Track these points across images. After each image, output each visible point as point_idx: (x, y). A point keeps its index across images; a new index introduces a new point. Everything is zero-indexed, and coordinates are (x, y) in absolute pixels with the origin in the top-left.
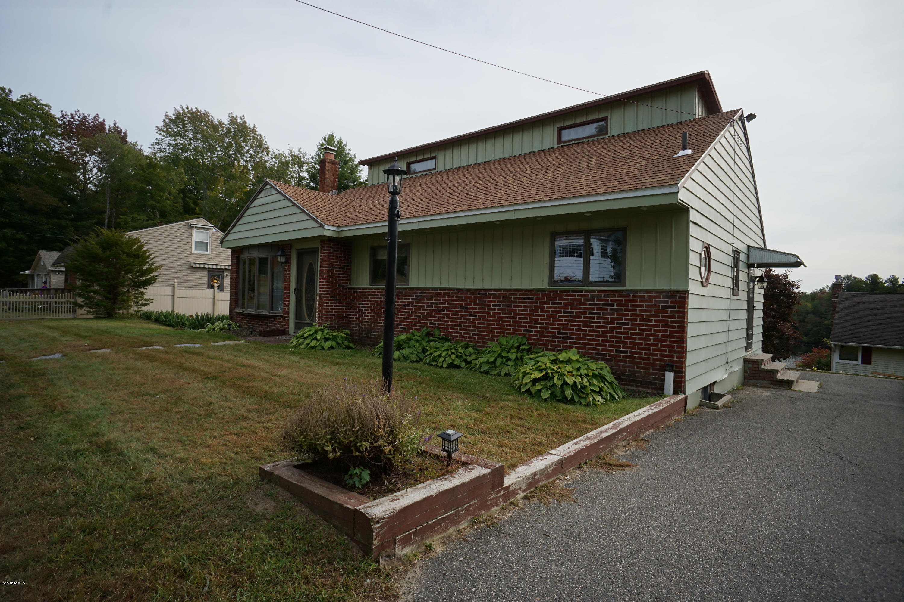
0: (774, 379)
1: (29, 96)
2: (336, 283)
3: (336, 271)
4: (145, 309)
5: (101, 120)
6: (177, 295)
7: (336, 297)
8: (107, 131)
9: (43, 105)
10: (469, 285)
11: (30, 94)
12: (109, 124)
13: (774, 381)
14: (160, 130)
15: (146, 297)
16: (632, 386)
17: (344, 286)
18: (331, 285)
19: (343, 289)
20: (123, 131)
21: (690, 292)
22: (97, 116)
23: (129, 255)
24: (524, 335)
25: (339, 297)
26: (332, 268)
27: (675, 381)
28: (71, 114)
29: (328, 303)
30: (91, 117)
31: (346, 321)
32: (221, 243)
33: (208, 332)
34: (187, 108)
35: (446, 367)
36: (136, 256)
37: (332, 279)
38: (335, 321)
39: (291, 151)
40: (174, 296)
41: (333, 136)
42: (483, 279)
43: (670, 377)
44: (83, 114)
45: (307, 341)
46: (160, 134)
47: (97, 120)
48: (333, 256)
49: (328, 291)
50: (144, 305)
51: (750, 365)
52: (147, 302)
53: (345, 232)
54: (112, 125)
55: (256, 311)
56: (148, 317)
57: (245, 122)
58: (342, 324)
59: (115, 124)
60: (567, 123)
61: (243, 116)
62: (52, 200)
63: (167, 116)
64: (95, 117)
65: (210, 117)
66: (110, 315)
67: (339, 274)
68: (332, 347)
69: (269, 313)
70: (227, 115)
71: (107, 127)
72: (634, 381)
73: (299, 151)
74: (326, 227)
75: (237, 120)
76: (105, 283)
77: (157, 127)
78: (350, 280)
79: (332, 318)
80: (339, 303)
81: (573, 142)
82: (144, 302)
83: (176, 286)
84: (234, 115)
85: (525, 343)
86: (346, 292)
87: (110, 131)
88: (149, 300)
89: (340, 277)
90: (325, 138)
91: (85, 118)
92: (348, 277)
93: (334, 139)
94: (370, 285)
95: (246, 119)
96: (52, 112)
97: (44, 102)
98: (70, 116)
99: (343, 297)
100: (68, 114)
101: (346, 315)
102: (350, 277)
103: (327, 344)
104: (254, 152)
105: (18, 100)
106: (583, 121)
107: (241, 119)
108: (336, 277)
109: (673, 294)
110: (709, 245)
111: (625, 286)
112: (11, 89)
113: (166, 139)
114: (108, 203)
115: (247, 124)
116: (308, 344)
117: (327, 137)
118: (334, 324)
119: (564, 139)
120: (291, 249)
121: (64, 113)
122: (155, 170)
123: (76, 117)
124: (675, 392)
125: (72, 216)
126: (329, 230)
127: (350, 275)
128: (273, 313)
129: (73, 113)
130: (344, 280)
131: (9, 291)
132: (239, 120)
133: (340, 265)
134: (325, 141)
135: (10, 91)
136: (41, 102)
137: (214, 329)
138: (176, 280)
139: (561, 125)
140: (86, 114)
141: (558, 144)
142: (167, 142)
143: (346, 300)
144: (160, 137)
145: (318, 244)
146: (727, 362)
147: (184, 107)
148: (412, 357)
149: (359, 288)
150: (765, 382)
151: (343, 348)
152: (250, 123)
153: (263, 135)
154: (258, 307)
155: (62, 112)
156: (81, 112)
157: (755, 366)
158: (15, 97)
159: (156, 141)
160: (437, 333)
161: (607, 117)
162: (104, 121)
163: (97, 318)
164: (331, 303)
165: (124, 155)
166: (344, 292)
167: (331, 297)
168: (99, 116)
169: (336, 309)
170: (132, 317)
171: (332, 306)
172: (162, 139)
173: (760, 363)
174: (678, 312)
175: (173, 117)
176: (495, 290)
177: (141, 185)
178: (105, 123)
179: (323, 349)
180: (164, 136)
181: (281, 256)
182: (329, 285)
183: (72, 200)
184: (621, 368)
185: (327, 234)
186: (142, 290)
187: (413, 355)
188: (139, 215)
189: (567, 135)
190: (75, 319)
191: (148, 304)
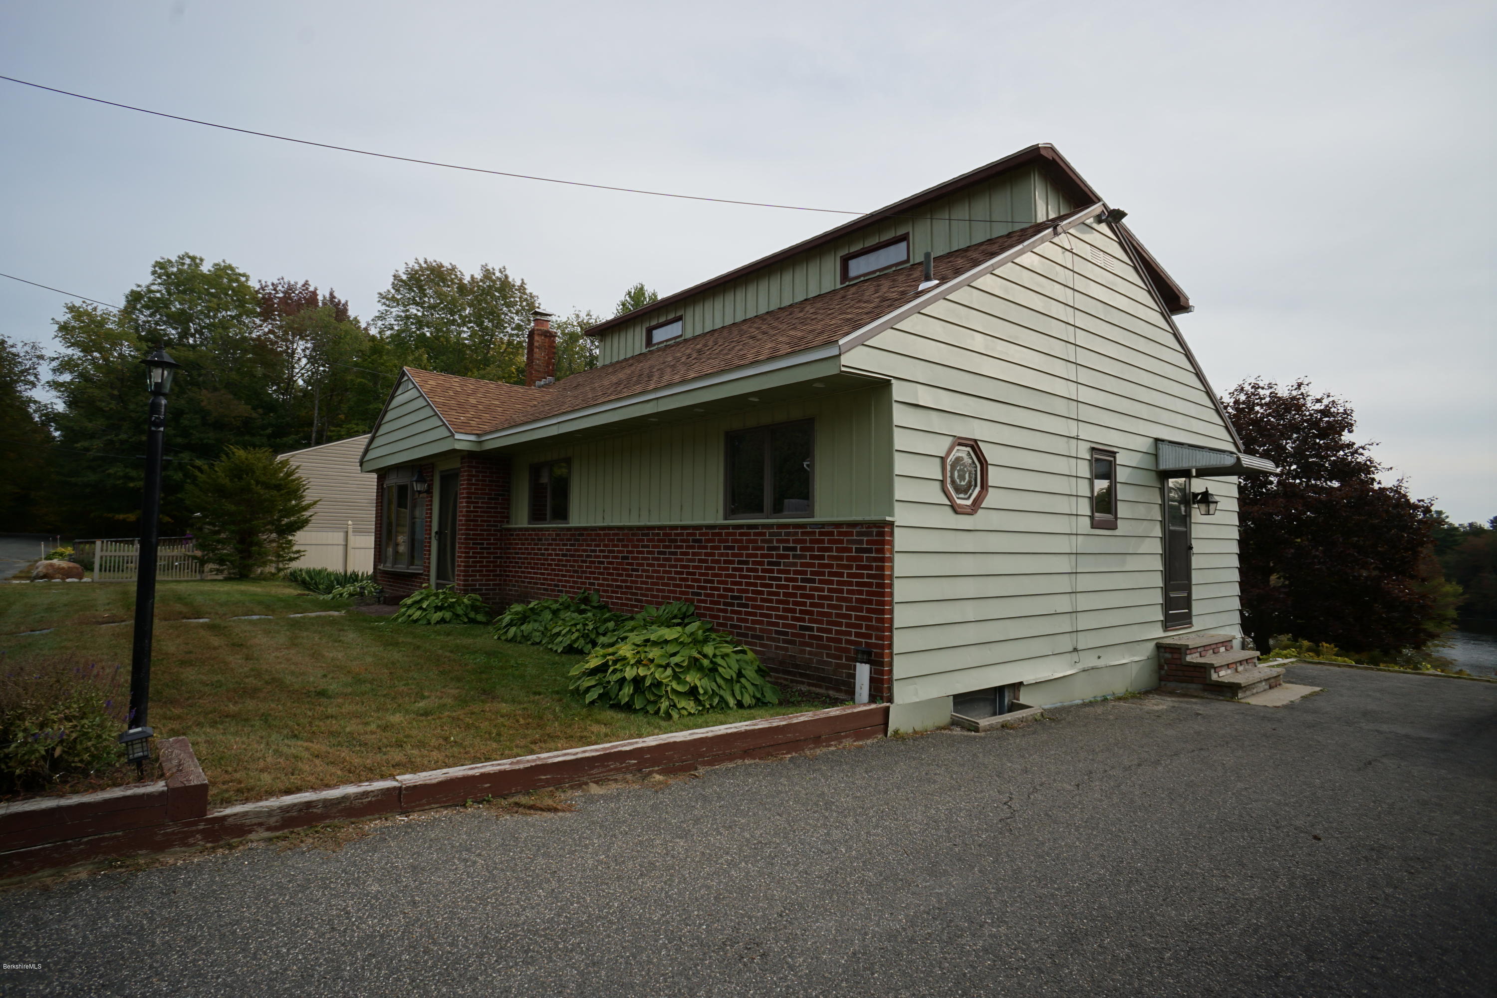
0: (1208, 682)
1: (223, 264)
2: (482, 521)
3: (482, 503)
4: (294, 565)
5: (311, 289)
6: (351, 544)
7: (483, 544)
8: (320, 304)
9: (240, 275)
10: (634, 522)
11: (224, 261)
12: (322, 295)
13: (1207, 684)
14: (383, 298)
15: (295, 548)
16: (820, 687)
17: (497, 526)
18: (474, 525)
19: (495, 530)
20: (343, 302)
21: (896, 524)
22: (306, 284)
23: (267, 486)
24: (691, 601)
25: (487, 544)
26: (475, 498)
27: (872, 680)
28: (273, 284)
29: (468, 553)
30: (299, 286)
31: (500, 580)
32: (361, 464)
33: (333, 598)
34: (426, 262)
35: (562, 652)
36: (278, 487)
37: (475, 516)
38: (482, 580)
39: (578, 316)
40: (346, 545)
41: (642, 288)
42: (650, 511)
43: (863, 672)
44: (289, 284)
45: (410, 612)
46: (384, 304)
47: (307, 289)
48: (476, 480)
49: (469, 534)
50: (291, 559)
51: (1168, 656)
52: (296, 556)
53: (490, 442)
54: (328, 296)
55: (393, 567)
56: (294, 578)
57: (506, 277)
58: (494, 585)
59: (331, 294)
60: (854, 249)
61: (504, 268)
62: (242, 409)
63: (395, 277)
64: (303, 286)
65: (458, 273)
66: (242, 575)
67: (488, 508)
68: (443, 621)
69: (408, 569)
70: (479, 267)
71: (320, 298)
72: (823, 679)
73: (588, 315)
74: (457, 436)
75: (494, 274)
76: (233, 528)
77: (380, 294)
78: (508, 517)
79: (475, 576)
80: (487, 553)
81: (862, 279)
82: (293, 555)
83: (350, 533)
84: (490, 267)
85: (693, 614)
86: (501, 535)
87: (324, 304)
88: (298, 552)
89: (490, 512)
90: (629, 293)
91: (291, 288)
92: (504, 513)
93: (643, 294)
94: (529, 523)
95: (507, 272)
96: (250, 283)
97: (241, 271)
98: (271, 287)
99: (496, 544)
100: (269, 284)
101: (500, 571)
102: (508, 513)
103: (438, 615)
104: (522, 320)
105: (209, 271)
106: (874, 243)
107: (501, 271)
108: (481, 512)
109: (869, 527)
110: (976, 441)
111: (813, 517)
112: (203, 257)
113: (392, 310)
114: (316, 408)
115: (510, 280)
116: (410, 616)
117: (633, 291)
118: (480, 585)
119: (853, 273)
120: (432, 471)
121: (264, 284)
122: (381, 356)
123: (280, 287)
124: (873, 699)
125: (269, 431)
126: (464, 441)
127: (508, 509)
128: (412, 570)
129: (276, 282)
130: (497, 517)
131: (112, 542)
132: (498, 274)
133: (491, 494)
134: (630, 297)
135: (201, 260)
136: (237, 271)
137: (341, 595)
138: (350, 522)
139: (844, 252)
140: (292, 283)
141: (841, 284)
142: (394, 314)
143: (501, 548)
144: (384, 307)
145: (456, 464)
146: (1075, 650)
147: (422, 262)
148: (535, 636)
149: (515, 529)
150: (1194, 686)
151: (465, 623)
152: (515, 278)
153: (534, 294)
154: (395, 562)
155: (260, 281)
156: (286, 280)
157: (1176, 656)
158: (206, 268)
159: (377, 314)
160: (595, 598)
161: (908, 233)
162: (316, 289)
163: (227, 579)
164: (473, 553)
165: (340, 338)
166: (496, 535)
167: (474, 544)
168: (310, 283)
169: (482, 562)
170: (272, 577)
171: (476, 557)
172: (387, 311)
173: (1183, 651)
174: (875, 559)
175: (404, 277)
176: (660, 528)
177: (359, 380)
178: (318, 292)
179: (429, 623)
180: (388, 306)
181: (417, 481)
182: (470, 525)
183: (271, 407)
184: (807, 656)
185: (458, 446)
186: (290, 538)
187: (538, 634)
188: (357, 424)
189: (858, 267)
190: (202, 580)
191: (297, 558)
